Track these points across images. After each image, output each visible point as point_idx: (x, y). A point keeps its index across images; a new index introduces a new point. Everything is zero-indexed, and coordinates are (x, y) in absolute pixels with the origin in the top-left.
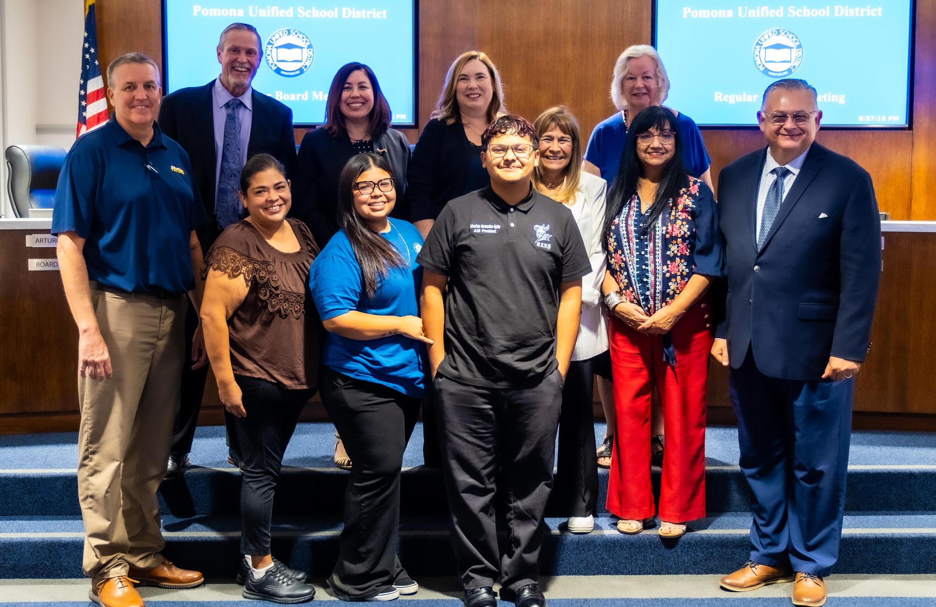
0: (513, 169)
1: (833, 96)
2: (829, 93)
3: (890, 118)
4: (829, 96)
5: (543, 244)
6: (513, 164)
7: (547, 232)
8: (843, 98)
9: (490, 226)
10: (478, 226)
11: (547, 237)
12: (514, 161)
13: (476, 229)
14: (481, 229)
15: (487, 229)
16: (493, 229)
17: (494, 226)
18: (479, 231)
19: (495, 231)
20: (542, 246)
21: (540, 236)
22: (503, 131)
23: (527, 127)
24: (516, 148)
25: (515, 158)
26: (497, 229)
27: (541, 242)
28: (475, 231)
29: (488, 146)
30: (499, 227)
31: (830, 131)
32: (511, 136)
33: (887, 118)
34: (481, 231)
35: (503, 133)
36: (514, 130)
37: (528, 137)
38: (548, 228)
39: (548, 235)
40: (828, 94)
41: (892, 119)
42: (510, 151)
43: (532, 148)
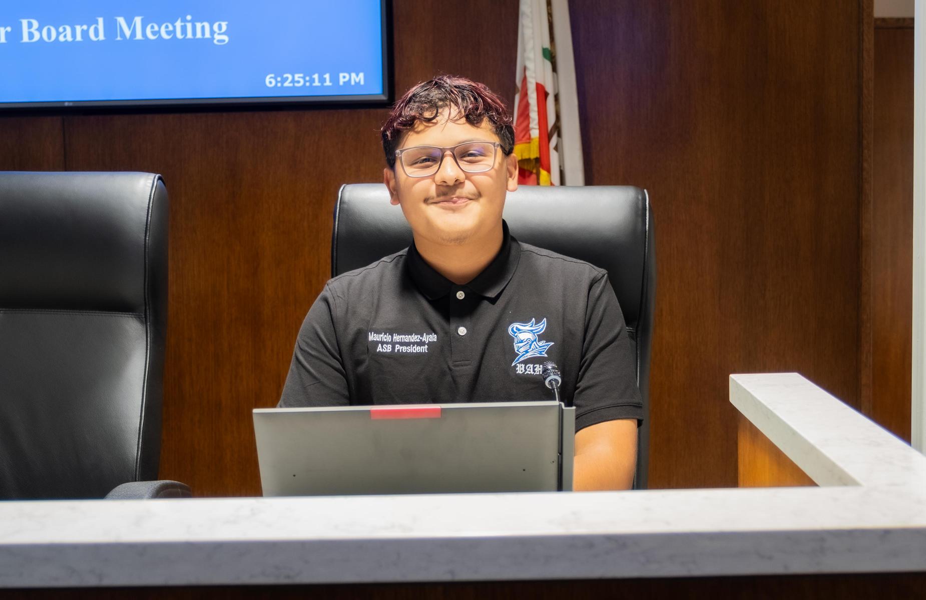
0: (461, 202)
1: (199, 26)
2: (189, 18)
3: (343, 78)
4: (189, 26)
5: (531, 366)
6: (459, 192)
7: (541, 337)
8: (224, 28)
9: (415, 338)
10: (387, 338)
11: (541, 348)
12: (458, 184)
13: (383, 343)
14: (393, 344)
15: (407, 344)
16: (421, 344)
17: (422, 336)
18: (388, 349)
19: (424, 349)
20: (530, 371)
21: (522, 350)
22: (427, 115)
23: (484, 101)
24: (463, 153)
25: (462, 176)
26: (430, 344)
27: (526, 362)
28: (379, 349)
29: (398, 151)
30: (433, 338)
31: (189, 116)
32: (450, 124)
33: (335, 79)
34: (393, 348)
35: (429, 120)
36: (454, 110)
37: (486, 124)
38: (542, 326)
39: (541, 343)
40: (184, 20)
41: (347, 79)
42: (448, 161)
43: (499, 151)
